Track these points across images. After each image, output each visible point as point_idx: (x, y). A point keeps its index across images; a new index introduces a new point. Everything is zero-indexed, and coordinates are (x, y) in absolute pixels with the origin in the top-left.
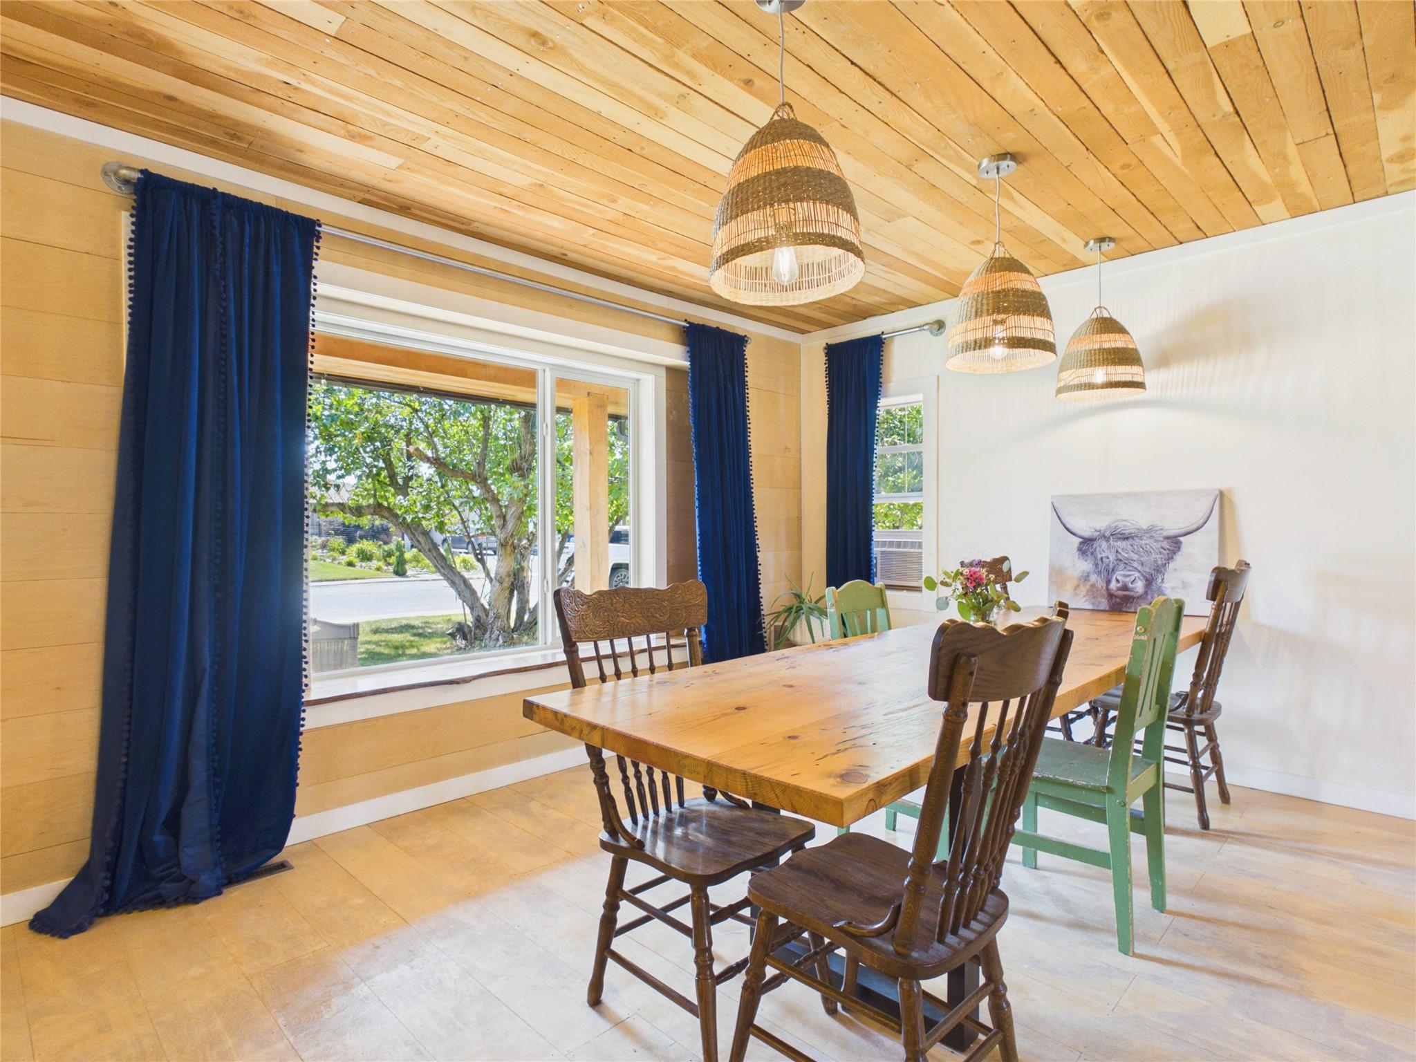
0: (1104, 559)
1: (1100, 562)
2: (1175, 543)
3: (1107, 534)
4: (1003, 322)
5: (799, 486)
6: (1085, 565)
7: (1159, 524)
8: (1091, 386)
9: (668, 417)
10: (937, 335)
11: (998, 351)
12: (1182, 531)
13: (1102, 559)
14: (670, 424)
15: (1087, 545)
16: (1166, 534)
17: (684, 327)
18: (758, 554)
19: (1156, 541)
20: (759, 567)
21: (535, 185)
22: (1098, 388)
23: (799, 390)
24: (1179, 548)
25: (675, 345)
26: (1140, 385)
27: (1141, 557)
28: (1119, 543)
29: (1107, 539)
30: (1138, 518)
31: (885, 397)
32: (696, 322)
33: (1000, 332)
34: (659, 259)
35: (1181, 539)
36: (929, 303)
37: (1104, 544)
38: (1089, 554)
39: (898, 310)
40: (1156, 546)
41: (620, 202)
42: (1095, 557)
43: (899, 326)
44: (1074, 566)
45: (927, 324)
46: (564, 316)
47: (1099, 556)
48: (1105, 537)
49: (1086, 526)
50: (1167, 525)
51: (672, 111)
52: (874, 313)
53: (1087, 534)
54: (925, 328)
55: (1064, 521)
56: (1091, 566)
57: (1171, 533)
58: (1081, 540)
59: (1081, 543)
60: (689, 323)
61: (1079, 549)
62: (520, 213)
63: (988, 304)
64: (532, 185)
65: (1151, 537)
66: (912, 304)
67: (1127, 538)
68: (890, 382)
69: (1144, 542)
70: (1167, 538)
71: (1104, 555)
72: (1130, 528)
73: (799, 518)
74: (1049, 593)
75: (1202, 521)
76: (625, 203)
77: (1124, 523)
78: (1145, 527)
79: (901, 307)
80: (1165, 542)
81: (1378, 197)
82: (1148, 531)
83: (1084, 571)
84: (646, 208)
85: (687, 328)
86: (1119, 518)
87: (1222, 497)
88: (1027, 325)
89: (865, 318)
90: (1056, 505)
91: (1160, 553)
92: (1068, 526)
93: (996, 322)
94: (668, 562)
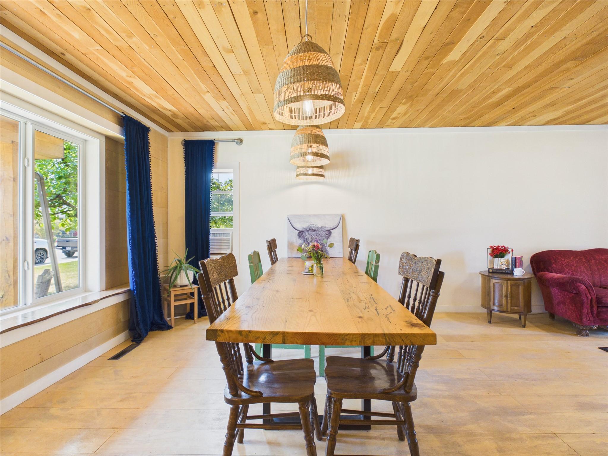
0: (307, 239)
1: (306, 240)
2: (329, 233)
3: (308, 229)
4: (311, 147)
5: (167, 207)
6: (300, 241)
7: (324, 226)
8: (307, 175)
9: (106, 165)
10: (239, 145)
11: (310, 157)
12: (331, 228)
13: (306, 238)
14: (107, 168)
15: (301, 233)
16: (327, 229)
17: (121, 116)
18: (156, 241)
19: (324, 232)
20: (157, 248)
21: (85, 7)
22: (309, 176)
23: (167, 159)
24: (331, 234)
25: (115, 124)
26: (323, 176)
27: (319, 237)
28: (312, 233)
29: (308, 231)
30: (318, 223)
31: (215, 168)
32: (128, 115)
33: (310, 150)
34: (127, 76)
35: (331, 231)
36: (236, 131)
37: (307, 233)
38: (302, 237)
39: (221, 131)
40: (324, 233)
41: (134, 39)
42: (304, 238)
43: (220, 138)
44: (297, 242)
45: (236, 139)
46: (55, 92)
47: (305, 238)
48: (307, 230)
49: (300, 226)
50: (327, 226)
51: (209, 9)
52: (210, 129)
53: (301, 230)
54: (235, 141)
55: (293, 225)
56: (303, 241)
57: (328, 229)
58: (299, 232)
59: (299, 233)
60: (125, 114)
61: (298, 235)
62: (55, 19)
63: (312, 139)
64: (82, 6)
65: (322, 230)
66: (229, 129)
67: (314, 231)
68: (217, 162)
69: (320, 232)
70: (327, 231)
71: (307, 237)
72: (315, 227)
73: (167, 222)
74: (288, 252)
75: (337, 225)
76: (135, 41)
77: (313, 225)
78: (320, 227)
79: (224, 130)
80: (327, 232)
81: (380, 128)
82: (321, 228)
83: (300, 244)
84: (146, 47)
85: (123, 117)
86: (312, 223)
87: (342, 217)
88: (321, 149)
89: (204, 131)
90: (290, 219)
91: (325, 236)
92: (294, 226)
93: (308, 146)
94: (106, 247)
